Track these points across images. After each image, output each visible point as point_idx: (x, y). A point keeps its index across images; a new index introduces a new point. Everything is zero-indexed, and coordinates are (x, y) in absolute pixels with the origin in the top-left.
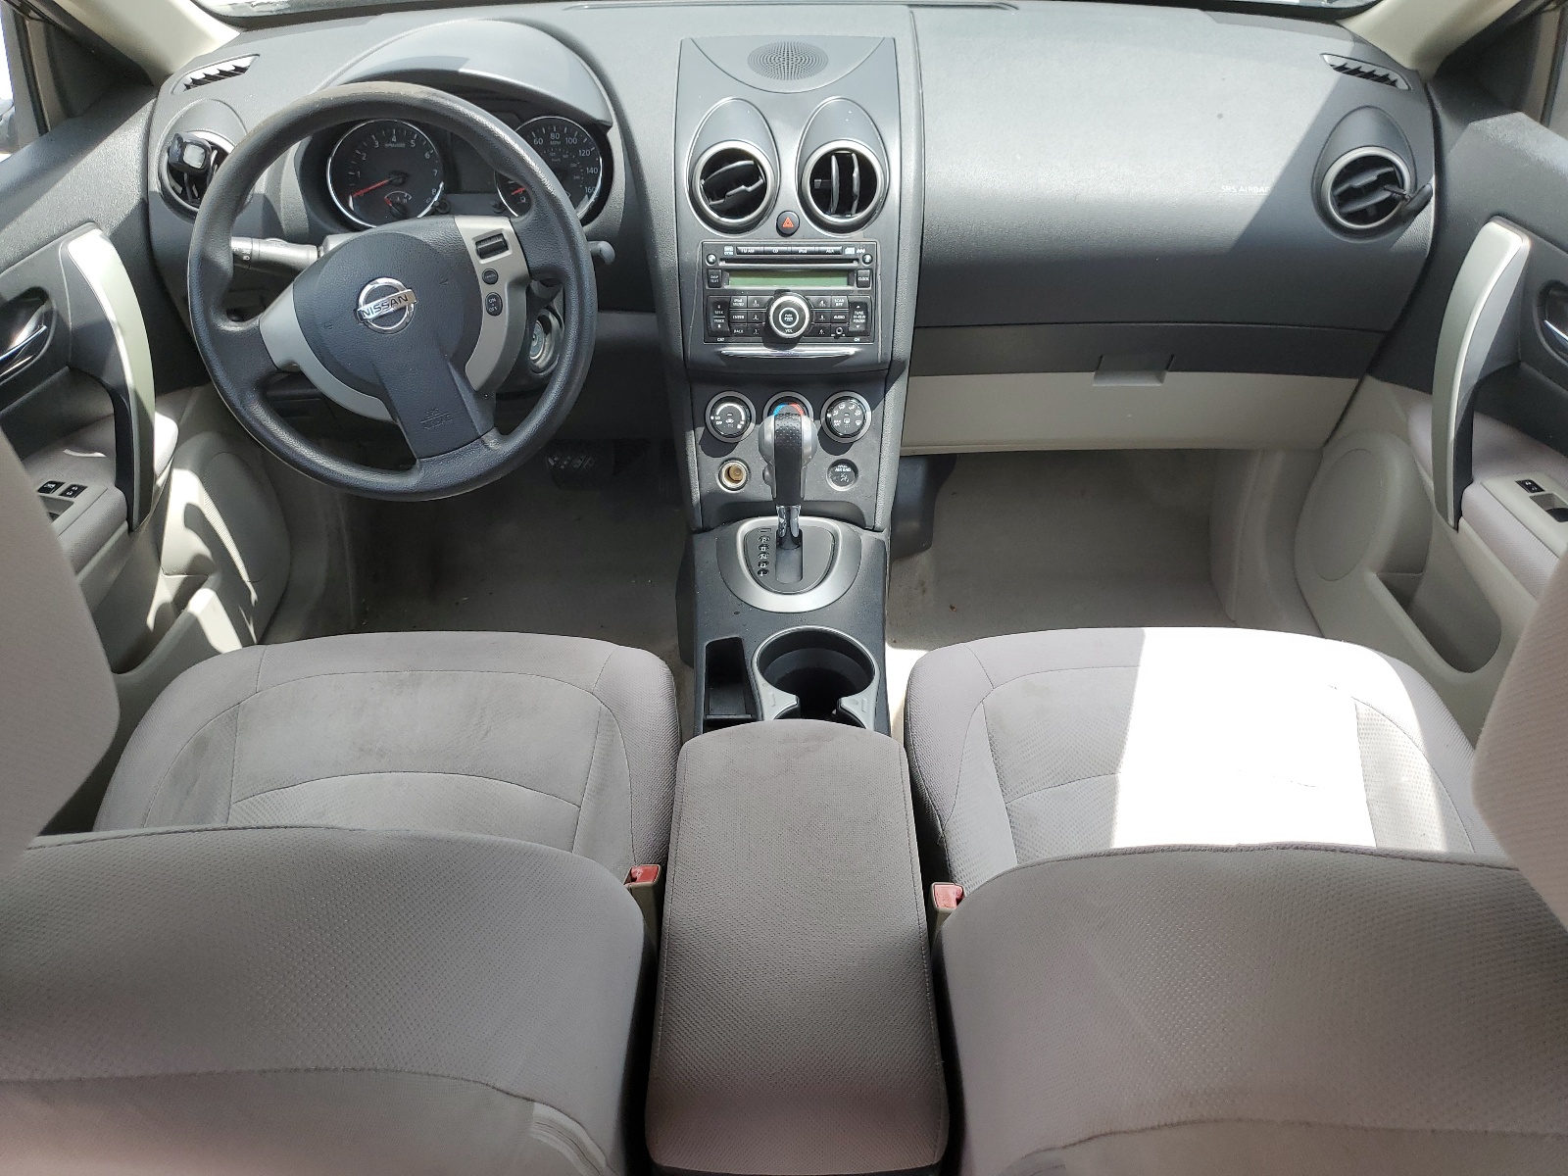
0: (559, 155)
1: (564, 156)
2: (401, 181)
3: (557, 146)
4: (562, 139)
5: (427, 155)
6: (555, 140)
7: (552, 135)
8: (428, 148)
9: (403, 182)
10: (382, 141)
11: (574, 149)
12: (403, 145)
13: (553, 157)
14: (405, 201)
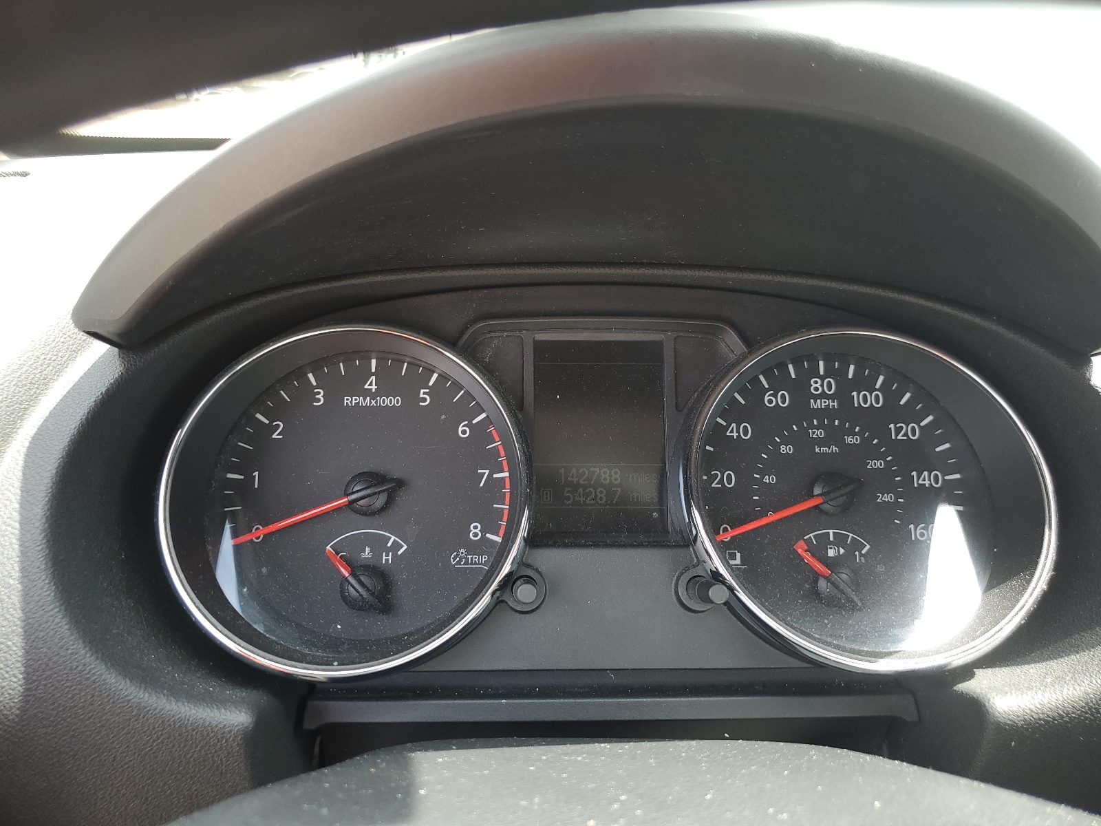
0: (834, 436)
1: (849, 440)
2: (380, 501)
3: (826, 411)
4: (843, 394)
5: (463, 430)
6: (823, 396)
7: (815, 385)
8: (469, 407)
9: (390, 502)
10: (336, 390)
11: (876, 421)
12: (396, 401)
13: (821, 442)
14: (387, 558)
